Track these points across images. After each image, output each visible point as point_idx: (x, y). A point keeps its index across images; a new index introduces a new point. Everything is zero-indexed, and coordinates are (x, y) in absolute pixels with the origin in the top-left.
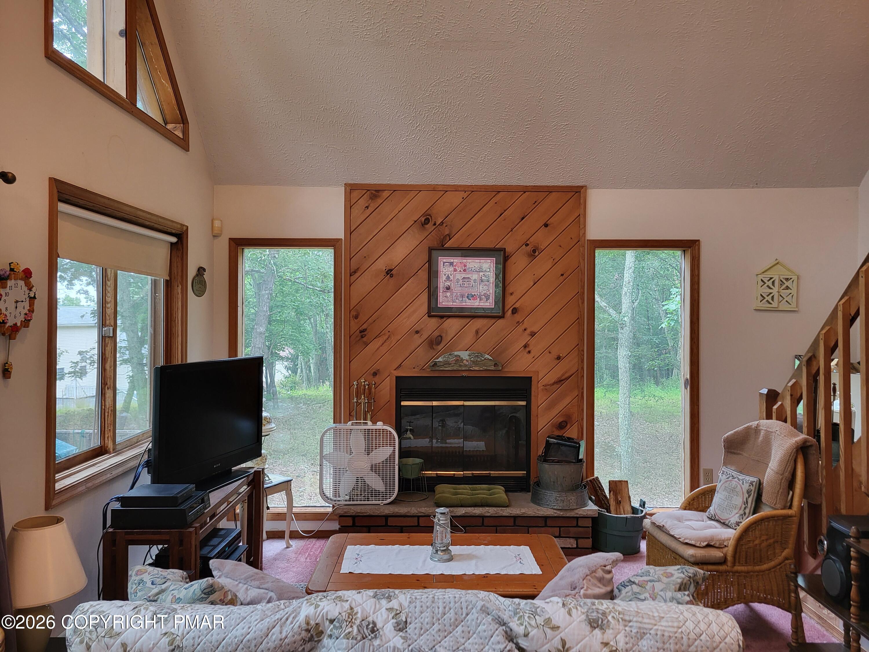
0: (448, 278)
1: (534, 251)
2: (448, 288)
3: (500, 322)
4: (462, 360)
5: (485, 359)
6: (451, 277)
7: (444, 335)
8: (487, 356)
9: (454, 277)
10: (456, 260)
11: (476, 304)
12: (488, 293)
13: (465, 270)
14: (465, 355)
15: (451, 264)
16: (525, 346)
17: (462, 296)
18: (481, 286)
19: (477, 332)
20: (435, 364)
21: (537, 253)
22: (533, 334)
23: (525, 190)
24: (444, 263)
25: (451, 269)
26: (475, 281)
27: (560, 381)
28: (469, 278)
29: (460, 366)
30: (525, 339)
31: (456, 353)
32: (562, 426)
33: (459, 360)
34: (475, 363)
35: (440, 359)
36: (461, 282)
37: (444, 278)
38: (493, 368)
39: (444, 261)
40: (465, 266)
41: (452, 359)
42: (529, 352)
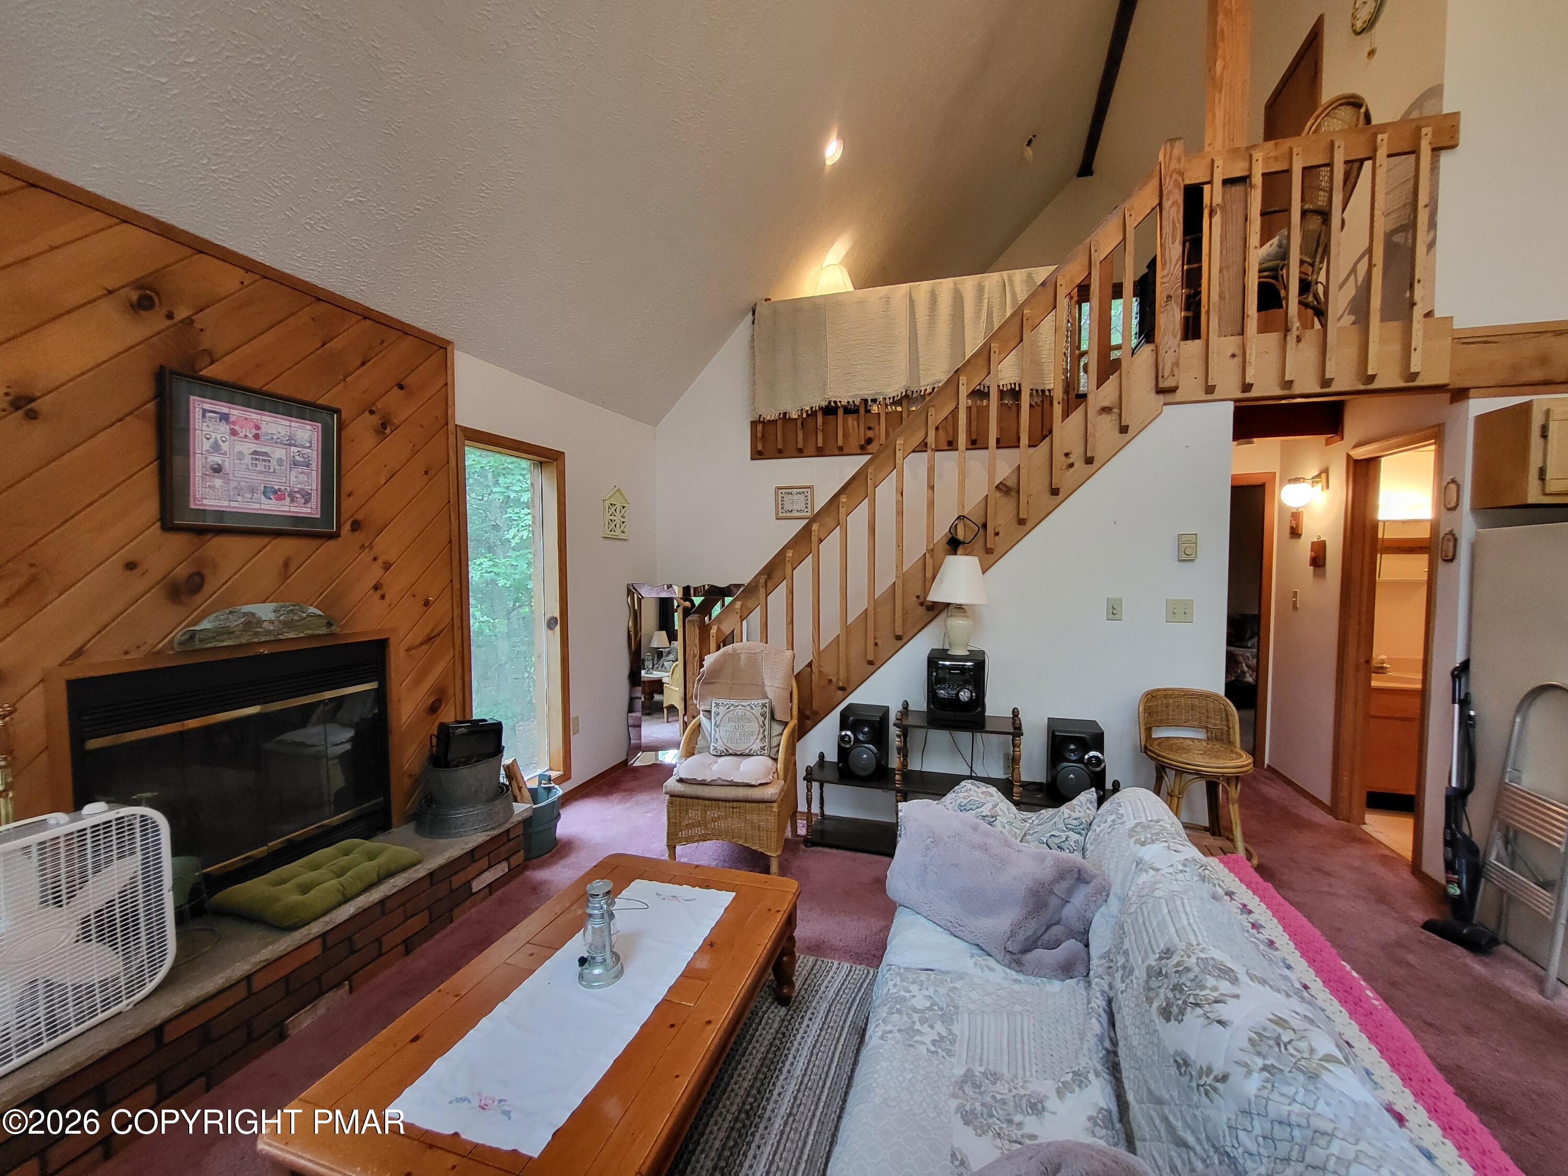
0: (216, 447)
1: (384, 426)
2: (217, 469)
3: (331, 544)
4: (260, 622)
5: (309, 616)
6: (225, 447)
7: (207, 572)
8: (312, 610)
9: (232, 447)
10: (236, 412)
11: (285, 508)
12: (307, 488)
13: (257, 437)
14: (265, 611)
15: (225, 418)
16: (376, 587)
17: (253, 491)
18: (293, 474)
19: (286, 564)
20: (192, 636)
21: (388, 431)
22: (387, 566)
23: (366, 314)
24: (205, 411)
25: (224, 428)
26: (280, 461)
27: (429, 639)
28: (265, 454)
29: (256, 634)
30: (376, 573)
31: (246, 609)
32: (434, 709)
33: (252, 622)
34: (290, 625)
35: (206, 624)
36: (248, 460)
37: (207, 445)
38: (323, 631)
39: (207, 407)
40: (258, 428)
41: (235, 622)
42: (383, 597)
